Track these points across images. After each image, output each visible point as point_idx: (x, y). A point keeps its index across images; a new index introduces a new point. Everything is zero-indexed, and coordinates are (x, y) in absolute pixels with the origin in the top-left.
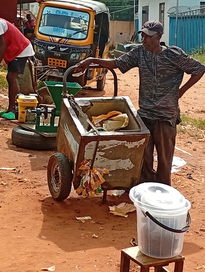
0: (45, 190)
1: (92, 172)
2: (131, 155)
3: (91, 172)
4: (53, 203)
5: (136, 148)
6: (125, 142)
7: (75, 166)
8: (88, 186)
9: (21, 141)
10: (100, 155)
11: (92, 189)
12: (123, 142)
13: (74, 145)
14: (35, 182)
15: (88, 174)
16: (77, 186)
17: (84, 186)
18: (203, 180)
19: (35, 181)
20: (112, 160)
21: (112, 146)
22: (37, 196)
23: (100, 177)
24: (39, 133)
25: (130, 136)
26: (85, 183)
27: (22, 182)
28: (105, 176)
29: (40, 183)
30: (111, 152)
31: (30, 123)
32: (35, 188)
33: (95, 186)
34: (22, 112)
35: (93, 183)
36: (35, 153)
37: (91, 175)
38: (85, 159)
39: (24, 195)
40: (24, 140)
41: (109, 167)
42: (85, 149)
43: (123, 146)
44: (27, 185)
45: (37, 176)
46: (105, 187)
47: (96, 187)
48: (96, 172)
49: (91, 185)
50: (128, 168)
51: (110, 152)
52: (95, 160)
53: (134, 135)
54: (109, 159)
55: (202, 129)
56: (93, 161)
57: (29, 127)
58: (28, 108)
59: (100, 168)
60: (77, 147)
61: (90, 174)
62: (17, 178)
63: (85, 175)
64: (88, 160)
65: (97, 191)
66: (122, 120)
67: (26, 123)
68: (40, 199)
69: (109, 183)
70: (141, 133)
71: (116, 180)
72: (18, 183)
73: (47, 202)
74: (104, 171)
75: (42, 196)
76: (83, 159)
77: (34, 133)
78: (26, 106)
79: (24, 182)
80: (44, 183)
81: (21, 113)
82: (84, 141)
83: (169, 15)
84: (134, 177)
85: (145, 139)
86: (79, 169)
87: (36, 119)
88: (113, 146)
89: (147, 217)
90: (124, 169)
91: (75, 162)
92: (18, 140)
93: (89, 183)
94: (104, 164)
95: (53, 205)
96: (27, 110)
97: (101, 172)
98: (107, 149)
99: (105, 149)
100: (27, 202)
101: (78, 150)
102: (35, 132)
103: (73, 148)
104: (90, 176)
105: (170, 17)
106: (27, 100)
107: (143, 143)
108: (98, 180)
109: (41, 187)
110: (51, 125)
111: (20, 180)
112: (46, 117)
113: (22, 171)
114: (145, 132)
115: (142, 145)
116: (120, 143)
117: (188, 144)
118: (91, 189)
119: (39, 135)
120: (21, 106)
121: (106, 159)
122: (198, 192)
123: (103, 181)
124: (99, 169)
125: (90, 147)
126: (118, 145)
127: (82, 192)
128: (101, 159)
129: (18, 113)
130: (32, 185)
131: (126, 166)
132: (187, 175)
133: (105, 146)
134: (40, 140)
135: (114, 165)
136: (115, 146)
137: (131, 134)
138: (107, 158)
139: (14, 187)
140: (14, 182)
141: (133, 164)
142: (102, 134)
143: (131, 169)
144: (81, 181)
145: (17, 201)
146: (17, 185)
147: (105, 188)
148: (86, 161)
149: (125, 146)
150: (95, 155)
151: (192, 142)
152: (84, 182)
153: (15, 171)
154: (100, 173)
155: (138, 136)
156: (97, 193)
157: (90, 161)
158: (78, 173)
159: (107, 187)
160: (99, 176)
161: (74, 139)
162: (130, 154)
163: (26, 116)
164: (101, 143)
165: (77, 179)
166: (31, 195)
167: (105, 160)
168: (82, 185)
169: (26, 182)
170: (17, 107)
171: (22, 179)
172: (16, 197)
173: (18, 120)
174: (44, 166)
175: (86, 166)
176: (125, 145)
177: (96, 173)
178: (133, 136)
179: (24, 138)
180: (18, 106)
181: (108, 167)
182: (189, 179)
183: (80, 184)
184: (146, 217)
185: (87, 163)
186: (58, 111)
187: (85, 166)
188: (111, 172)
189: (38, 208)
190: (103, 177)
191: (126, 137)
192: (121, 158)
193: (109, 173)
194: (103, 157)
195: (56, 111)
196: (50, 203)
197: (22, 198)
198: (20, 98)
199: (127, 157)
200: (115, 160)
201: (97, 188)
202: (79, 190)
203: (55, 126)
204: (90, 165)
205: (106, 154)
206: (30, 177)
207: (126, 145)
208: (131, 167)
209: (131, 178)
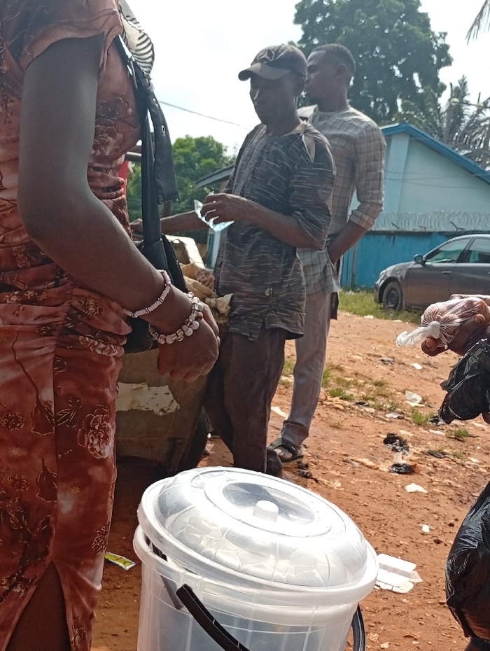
50: (162, 410)
71: (127, 439)
84: (177, 436)
90: (153, 411)
131: (157, 405)
135: (126, 396)
141: (178, 403)
143: (171, 413)
192: (144, 382)
199: (163, 380)
200: (130, 385)
208: (170, 408)
209: (170, 439)
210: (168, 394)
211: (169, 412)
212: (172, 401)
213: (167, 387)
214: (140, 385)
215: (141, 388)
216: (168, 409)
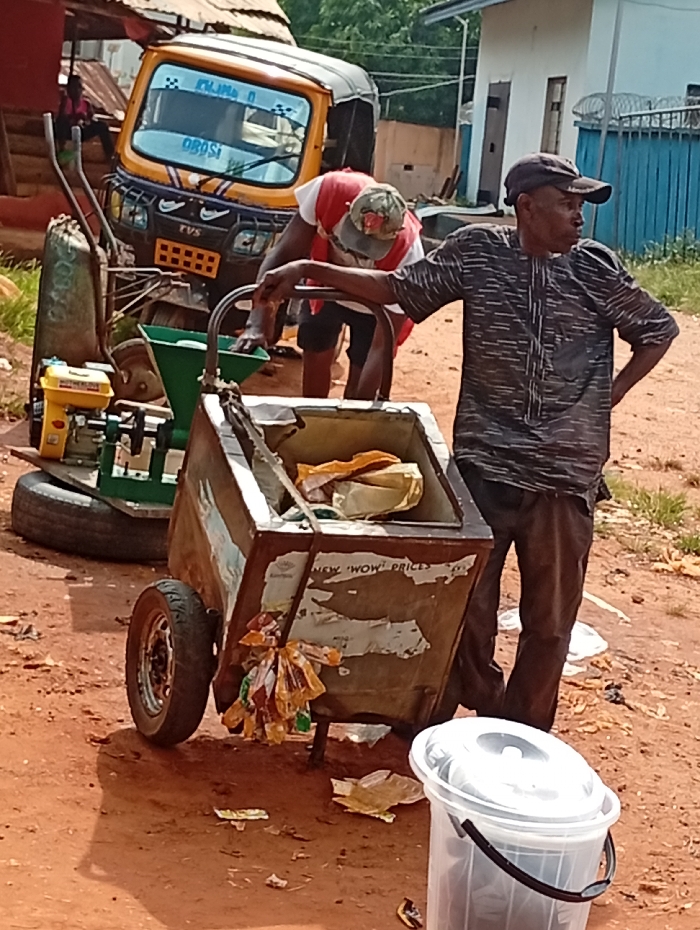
0: (115, 702)
1: (283, 657)
2: (423, 609)
3: (280, 657)
4: (137, 750)
5: (441, 585)
6: (406, 561)
7: (226, 632)
8: (263, 706)
9: (42, 522)
10: (314, 600)
11: (279, 716)
12: (398, 561)
13: (228, 560)
14: (81, 673)
15: (270, 662)
16: (225, 700)
17: (252, 704)
18: (662, 711)
19: (80, 668)
20: (354, 621)
21: (360, 574)
22: (84, 722)
23: (311, 675)
24: (109, 500)
25: (423, 545)
26: (257, 692)
27: (35, 667)
28: (326, 673)
29: (100, 678)
30: (355, 592)
31: (80, 462)
32: (78, 691)
33: (289, 705)
34: (54, 423)
35: (283, 695)
36: (89, 568)
37: (280, 668)
38: (262, 610)
39: (42, 715)
40: (53, 522)
41: (344, 643)
42: (264, 577)
43: (397, 575)
44: (53, 680)
45: (90, 650)
46: (321, 711)
47: (294, 710)
48: (295, 658)
49: (277, 703)
50: (407, 652)
51: (350, 592)
52: (298, 614)
53: (439, 542)
54: (346, 616)
55: (667, 528)
56: (290, 617)
57: (75, 475)
58: (75, 410)
59: (311, 644)
60: (237, 566)
61: (276, 662)
62: (18, 653)
63: (257, 663)
64: (274, 616)
65: (296, 725)
66: (401, 485)
67: (64, 463)
68: (96, 735)
69: (338, 698)
70: (464, 537)
71: (362, 691)
72: (23, 670)
73: (119, 748)
74: (326, 655)
75: (100, 723)
76: (256, 610)
77: (89, 499)
78: (71, 405)
79: (45, 668)
80: (112, 679)
81: (52, 426)
82: (264, 548)
83: (579, 119)
84: (426, 684)
85: (475, 556)
86: (240, 642)
87: (103, 451)
88: (362, 571)
89: (468, 838)
90: (395, 653)
91: (228, 617)
92: (33, 520)
93: (268, 694)
94: (326, 633)
95: (138, 758)
96: (74, 418)
97: (313, 658)
98: (341, 582)
99: (335, 579)
100: (48, 742)
101: (240, 579)
102: (93, 497)
103: (223, 568)
104: (276, 671)
105: (581, 129)
106: (77, 383)
107: (468, 571)
108: (303, 686)
109: (101, 692)
110: (150, 476)
111: (30, 663)
112: (136, 448)
113: (40, 630)
114: (477, 534)
115: (463, 576)
116: (388, 566)
117: (618, 578)
118: (276, 717)
119: (106, 507)
120: (55, 404)
121: (335, 614)
122: (642, 752)
123: (318, 688)
124: (306, 649)
125: (282, 569)
126: (380, 570)
127: (243, 721)
128: (319, 613)
129: (41, 424)
130: (70, 681)
131: (401, 645)
132: (608, 688)
133: (334, 572)
134: (109, 526)
135: (360, 636)
136: (370, 573)
137: (429, 536)
138: (339, 613)
139: (8, 683)
140: (7, 665)
141: (428, 641)
142: (328, 528)
143: (419, 655)
144: (243, 683)
145: (13, 734)
146: (17, 678)
147: (324, 716)
148: (265, 619)
149: (405, 576)
150: (297, 598)
151: (630, 571)
152: (254, 689)
153: (16, 630)
154: (308, 663)
155: (449, 544)
156: (293, 731)
157: (280, 618)
158: (233, 658)
159: (328, 712)
160: (305, 671)
161: (230, 539)
162: (418, 604)
163: (66, 436)
164: (323, 560)
165: (228, 677)
166: (64, 716)
167: (333, 619)
168: (245, 698)
169: (48, 671)
170: (40, 403)
171: (36, 657)
172: (11, 719)
173: (38, 449)
174: (117, 619)
175: (263, 635)
176: (406, 572)
177: (295, 662)
178: (434, 542)
179: (54, 514)
180: (43, 400)
181: (340, 642)
182: (613, 702)
183: (238, 696)
184: (462, 836)
185: (268, 623)
186: (180, 432)
187: (262, 633)
188: (348, 661)
189: (87, 766)
190: (319, 676)
191: (411, 544)
192: (385, 616)
193: (341, 666)
194: (323, 608)
195: (175, 432)
196: (129, 752)
197: (34, 725)
198: (51, 374)
199: (409, 613)
200: (366, 622)
201: (294, 713)
202: (235, 714)
203: (164, 481)
204: (279, 633)
205: (336, 598)
206: (63, 653)
207: (408, 573)
208: (418, 648)
209: (416, 688)
210: (415, 630)
211: (415, 653)
212: (420, 640)
213: (414, 621)
214: (379, 622)
215: (380, 625)
216: (416, 650)
